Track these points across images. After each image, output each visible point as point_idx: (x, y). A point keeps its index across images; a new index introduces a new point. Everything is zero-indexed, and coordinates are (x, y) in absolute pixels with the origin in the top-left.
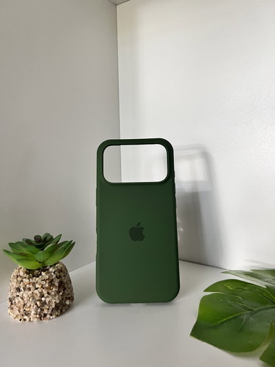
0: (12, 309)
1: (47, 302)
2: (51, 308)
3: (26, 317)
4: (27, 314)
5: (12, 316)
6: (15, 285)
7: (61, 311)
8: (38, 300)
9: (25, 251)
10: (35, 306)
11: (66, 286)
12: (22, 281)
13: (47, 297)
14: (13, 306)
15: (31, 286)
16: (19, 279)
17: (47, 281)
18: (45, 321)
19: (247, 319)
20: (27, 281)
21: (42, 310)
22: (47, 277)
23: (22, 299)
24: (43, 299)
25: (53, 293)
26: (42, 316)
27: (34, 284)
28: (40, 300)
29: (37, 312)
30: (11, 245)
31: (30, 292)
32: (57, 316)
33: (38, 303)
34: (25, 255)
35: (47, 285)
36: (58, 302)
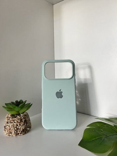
0: (5, 130)
1: (19, 128)
2: (21, 131)
3: (10, 134)
4: (11, 133)
5: (5, 133)
6: (6, 120)
7: (25, 132)
8: (15, 127)
9: (11, 107)
10: (14, 130)
11: (27, 122)
12: (9, 119)
13: (19, 126)
14: (5, 129)
15: (13, 121)
16: (8, 118)
17: (19, 120)
18: (18, 136)
19: (104, 140)
20: (11, 119)
21: (17, 131)
22: (19, 118)
23: (9, 126)
24: (17, 127)
25: (22, 125)
26: (17, 134)
27: (14, 121)
28: (16, 127)
29: (15, 132)
30: (6, 104)
31: (12, 124)
32: (23, 134)
33: (15, 129)
34: (11, 108)
35: (19, 121)
36: (24, 128)
